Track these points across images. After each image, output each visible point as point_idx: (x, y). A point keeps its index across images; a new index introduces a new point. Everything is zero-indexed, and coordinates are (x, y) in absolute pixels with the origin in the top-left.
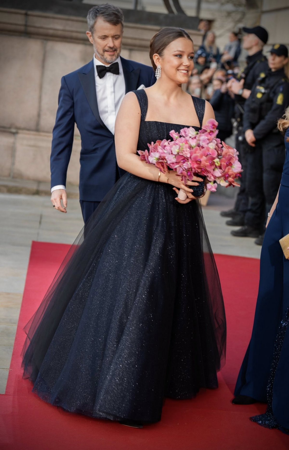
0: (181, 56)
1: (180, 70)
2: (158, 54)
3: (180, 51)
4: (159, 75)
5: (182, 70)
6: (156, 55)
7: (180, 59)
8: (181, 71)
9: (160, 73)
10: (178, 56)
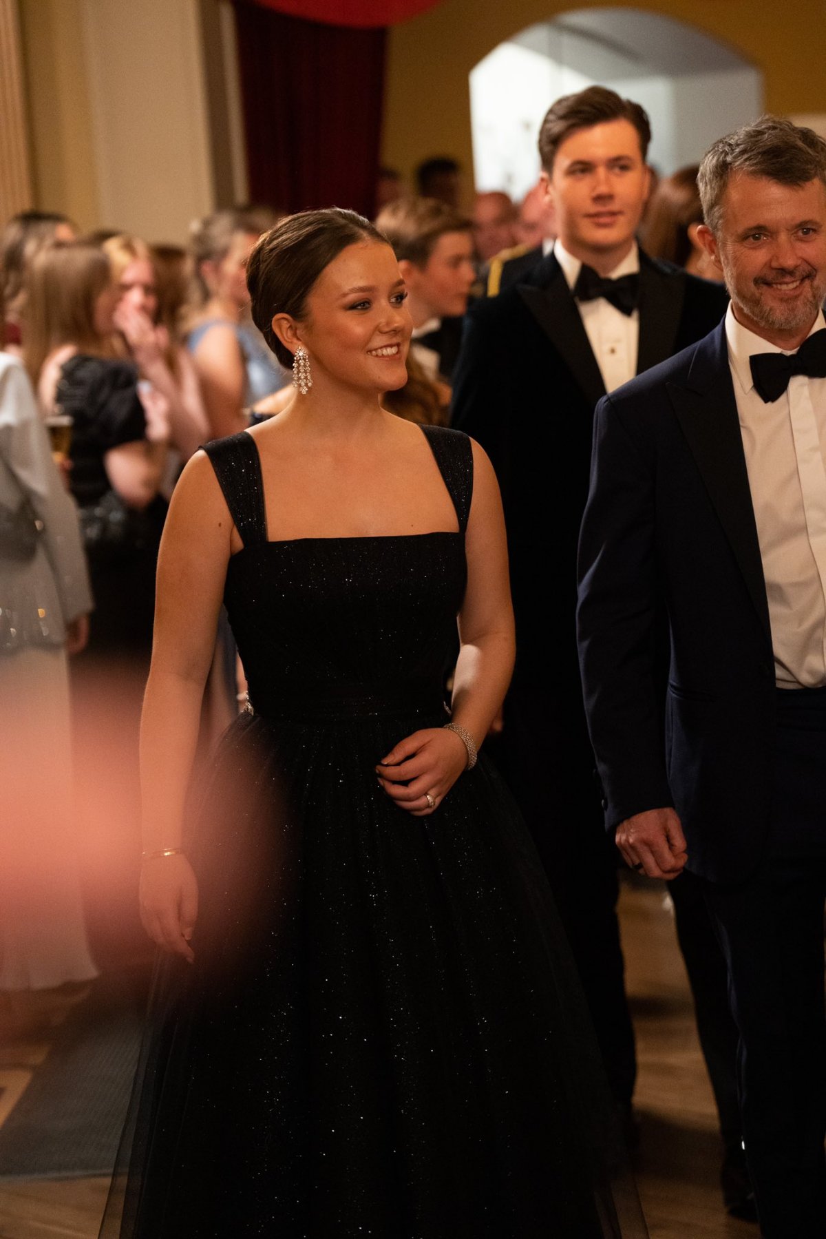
0: (367, 305)
1: (376, 350)
2: (287, 313)
3: (362, 290)
4: (306, 378)
5: (381, 348)
6: (284, 318)
7: (365, 315)
8: (379, 351)
9: (308, 371)
10: (359, 307)
